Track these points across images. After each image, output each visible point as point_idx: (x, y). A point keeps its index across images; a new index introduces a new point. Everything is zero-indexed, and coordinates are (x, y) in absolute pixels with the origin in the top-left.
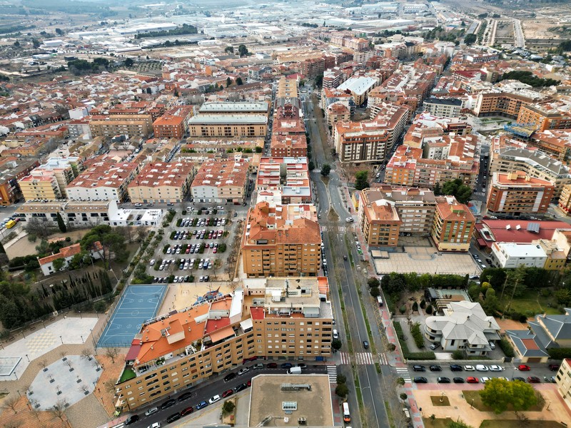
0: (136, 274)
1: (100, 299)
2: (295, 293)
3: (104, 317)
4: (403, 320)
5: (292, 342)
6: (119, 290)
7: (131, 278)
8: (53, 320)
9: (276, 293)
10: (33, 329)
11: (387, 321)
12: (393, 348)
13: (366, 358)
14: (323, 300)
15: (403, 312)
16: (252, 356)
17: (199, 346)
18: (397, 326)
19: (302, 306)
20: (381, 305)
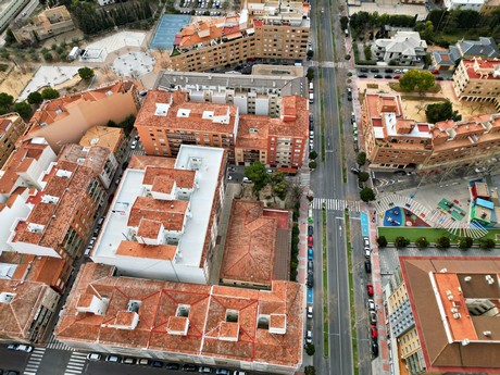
0: (167, 8)
1: (144, 22)
2: (285, 10)
3: (150, 33)
4: (360, 46)
5: (280, 47)
6: (157, 17)
7: (164, 10)
8: (115, 32)
9: (272, 9)
10: (104, 36)
11: (348, 44)
12: (348, 58)
13: (330, 64)
14: (305, 17)
15: (361, 39)
16: (253, 56)
17: (219, 42)
18: (355, 47)
19: (289, 18)
20: (347, 35)
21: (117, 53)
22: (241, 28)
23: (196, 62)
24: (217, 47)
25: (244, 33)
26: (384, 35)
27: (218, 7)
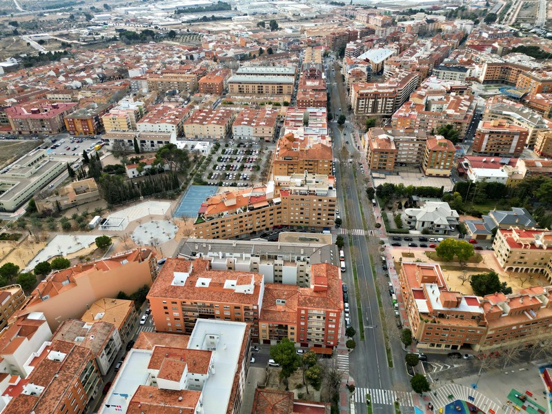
0: (195, 180)
1: (170, 192)
2: (311, 182)
3: (175, 203)
4: (390, 215)
5: (307, 215)
6: (184, 188)
7: (192, 182)
8: (140, 201)
9: (298, 181)
10: (128, 205)
12: (378, 226)
13: (360, 232)
14: (330, 188)
15: (390, 209)
16: (279, 224)
17: (245, 210)
18: (384, 216)
19: (315, 189)
20: (375, 205)
21: (139, 222)
22: (268, 198)
23: (220, 229)
24: (243, 214)
25: (271, 202)
26: (413, 204)
27: (245, 179)
